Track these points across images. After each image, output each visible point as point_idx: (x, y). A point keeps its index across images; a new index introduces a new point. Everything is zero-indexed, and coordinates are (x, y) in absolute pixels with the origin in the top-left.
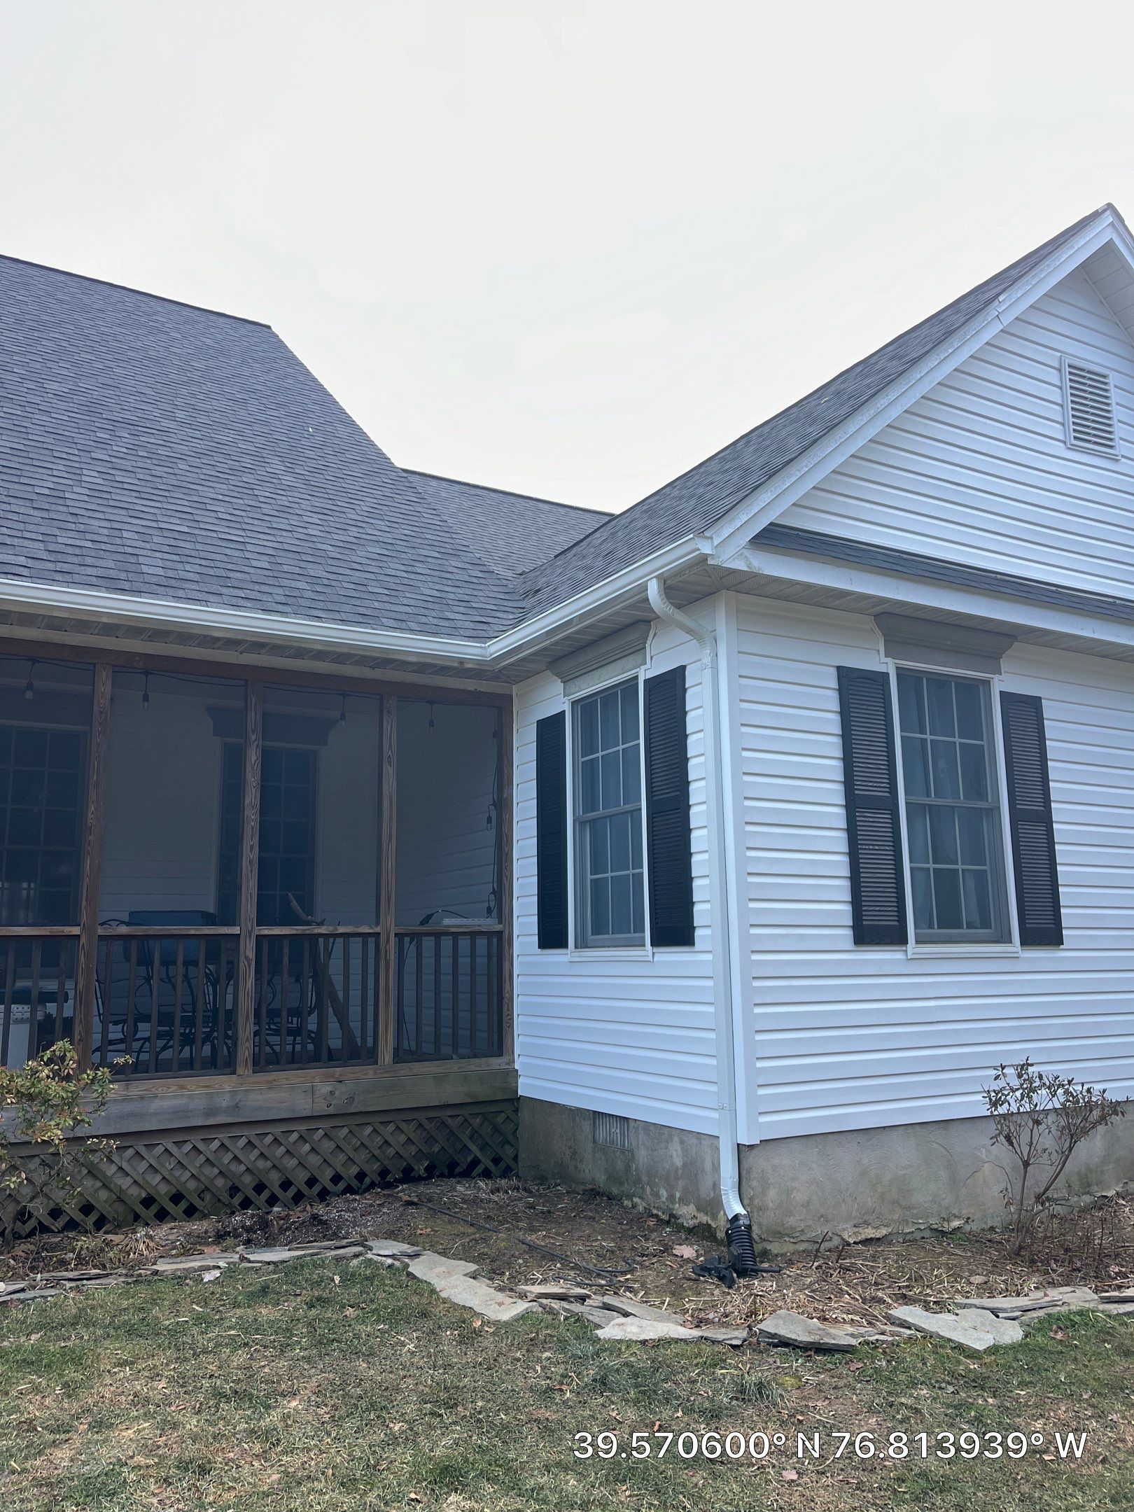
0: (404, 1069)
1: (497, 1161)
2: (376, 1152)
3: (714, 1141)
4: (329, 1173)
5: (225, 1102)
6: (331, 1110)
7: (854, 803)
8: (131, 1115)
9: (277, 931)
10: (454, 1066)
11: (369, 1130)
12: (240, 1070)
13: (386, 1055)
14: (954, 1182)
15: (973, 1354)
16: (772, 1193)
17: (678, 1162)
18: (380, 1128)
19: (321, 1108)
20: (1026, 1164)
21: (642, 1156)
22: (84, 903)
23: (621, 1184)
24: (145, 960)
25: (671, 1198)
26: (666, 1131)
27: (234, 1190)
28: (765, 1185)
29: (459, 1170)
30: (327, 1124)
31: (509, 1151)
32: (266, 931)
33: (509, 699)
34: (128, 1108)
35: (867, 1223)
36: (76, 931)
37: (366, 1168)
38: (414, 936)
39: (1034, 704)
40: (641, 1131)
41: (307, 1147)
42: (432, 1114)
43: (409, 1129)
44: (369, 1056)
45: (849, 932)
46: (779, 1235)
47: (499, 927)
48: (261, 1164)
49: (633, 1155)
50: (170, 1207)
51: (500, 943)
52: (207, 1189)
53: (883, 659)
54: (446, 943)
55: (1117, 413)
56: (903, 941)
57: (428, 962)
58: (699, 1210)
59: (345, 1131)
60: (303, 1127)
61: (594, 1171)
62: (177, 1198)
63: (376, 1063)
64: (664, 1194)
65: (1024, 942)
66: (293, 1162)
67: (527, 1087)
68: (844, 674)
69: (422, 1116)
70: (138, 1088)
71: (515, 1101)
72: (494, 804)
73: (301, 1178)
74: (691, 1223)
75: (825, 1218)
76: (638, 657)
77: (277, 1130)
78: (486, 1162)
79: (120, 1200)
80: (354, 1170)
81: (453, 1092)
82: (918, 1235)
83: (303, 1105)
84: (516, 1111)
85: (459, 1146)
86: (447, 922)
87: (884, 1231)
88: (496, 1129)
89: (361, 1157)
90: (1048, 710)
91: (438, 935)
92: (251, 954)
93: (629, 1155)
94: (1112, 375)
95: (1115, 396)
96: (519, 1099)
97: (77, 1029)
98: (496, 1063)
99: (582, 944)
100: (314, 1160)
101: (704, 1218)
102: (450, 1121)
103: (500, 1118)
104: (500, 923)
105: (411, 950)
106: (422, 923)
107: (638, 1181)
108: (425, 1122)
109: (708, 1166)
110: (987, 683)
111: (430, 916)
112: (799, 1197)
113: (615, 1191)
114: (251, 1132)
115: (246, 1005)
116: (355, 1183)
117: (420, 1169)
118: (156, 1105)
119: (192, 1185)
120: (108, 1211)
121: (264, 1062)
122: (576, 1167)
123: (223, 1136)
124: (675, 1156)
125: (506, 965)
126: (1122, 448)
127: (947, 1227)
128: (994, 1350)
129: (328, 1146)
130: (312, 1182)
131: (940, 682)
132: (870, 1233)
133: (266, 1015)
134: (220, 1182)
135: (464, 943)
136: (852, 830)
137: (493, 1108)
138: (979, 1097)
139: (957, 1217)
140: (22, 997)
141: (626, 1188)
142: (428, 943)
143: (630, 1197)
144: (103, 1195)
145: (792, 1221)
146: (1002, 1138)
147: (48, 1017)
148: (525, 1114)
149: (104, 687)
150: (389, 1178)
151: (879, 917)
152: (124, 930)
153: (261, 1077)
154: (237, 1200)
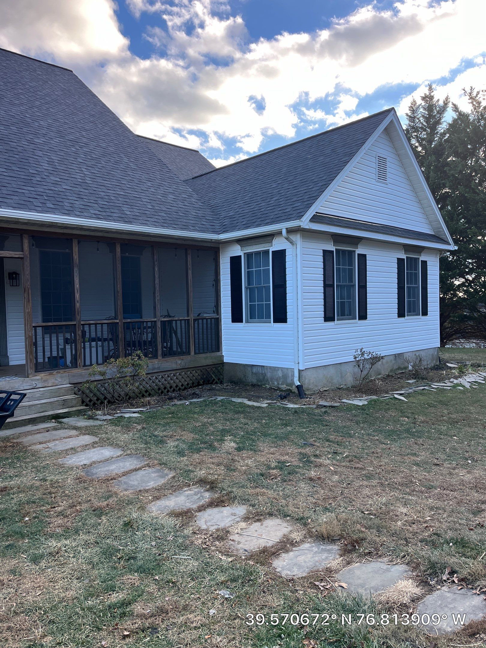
0: (197, 356)
1: (219, 379)
2: (191, 378)
3: (293, 370)
4: (180, 384)
5: (156, 366)
6: (181, 368)
7: (325, 286)
9: (165, 319)
10: (208, 355)
11: (189, 372)
12: (159, 358)
13: (192, 353)
14: (342, 377)
15: (359, 406)
16: (307, 380)
17: (281, 375)
18: (192, 372)
19: (179, 367)
20: (362, 371)
21: (269, 375)
22: (119, 313)
23: (261, 382)
25: (278, 384)
26: (277, 368)
27: (159, 389)
28: (305, 379)
29: (210, 382)
30: (180, 371)
31: (222, 377)
32: (163, 319)
33: (218, 248)
35: (324, 387)
36: (118, 321)
37: (189, 382)
38: (197, 319)
39: (365, 256)
40: (268, 369)
41: (175, 377)
42: (204, 368)
43: (199, 372)
45: (323, 319)
46: (308, 390)
47: (218, 317)
48: (165, 382)
49: (266, 375)
50: (145, 393)
51: (217, 322)
52: (153, 389)
53: (333, 247)
54: (205, 321)
55: (388, 170)
56: (334, 320)
57: (201, 325)
58: (287, 386)
59: (184, 373)
60: (174, 372)
61: (252, 379)
62: (146, 391)
63: (190, 354)
64: (276, 383)
65: (359, 319)
66: (172, 381)
67: (226, 360)
68: (324, 251)
69: (201, 368)
71: (223, 364)
72: (214, 280)
73: (174, 385)
74: (285, 389)
75: (316, 386)
76: (270, 244)
77: (168, 373)
78: (216, 380)
79: (134, 392)
80: (186, 383)
81: (209, 362)
82: (334, 389)
83: (174, 366)
84: (223, 366)
85: (210, 376)
86: (205, 315)
87: (328, 388)
88: (219, 371)
89: (188, 379)
90: (368, 258)
91: (202, 319)
92: (159, 326)
93: (264, 375)
94: (388, 158)
95: (388, 164)
96: (224, 363)
98: (218, 354)
99: (247, 322)
100: (178, 381)
101: (288, 388)
102: (208, 369)
103: (219, 368)
104: (218, 315)
105: (196, 322)
106: (198, 316)
107: (267, 380)
108: (202, 370)
109: (290, 375)
110: (355, 251)
111: (200, 314)
112: (312, 381)
113: (259, 384)
114: (162, 374)
115: (159, 339)
116: (187, 386)
117: (201, 382)
119: (149, 388)
121: (164, 355)
122: (246, 379)
123: (156, 375)
124: (280, 374)
125: (220, 327)
126: (389, 180)
127: (340, 387)
128: (363, 405)
129: (180, 377)
130: (177, 386)
131: (344, 251)
132: (325, 389)
134: (156, 387)
135: (209, 320)
136: (325, 293)
137: (218, 366)
138: (352, 356)
139: (342, 385)
140: (100, 339)
141: (263, 383)
142: (200, 321)
143: (264, 385)
145: (310, 387)
146: (357, 366)
148: (226, 367)
150: (194, 385)
151: (329, 315)
153: (164, 359)
154: (160, 391)
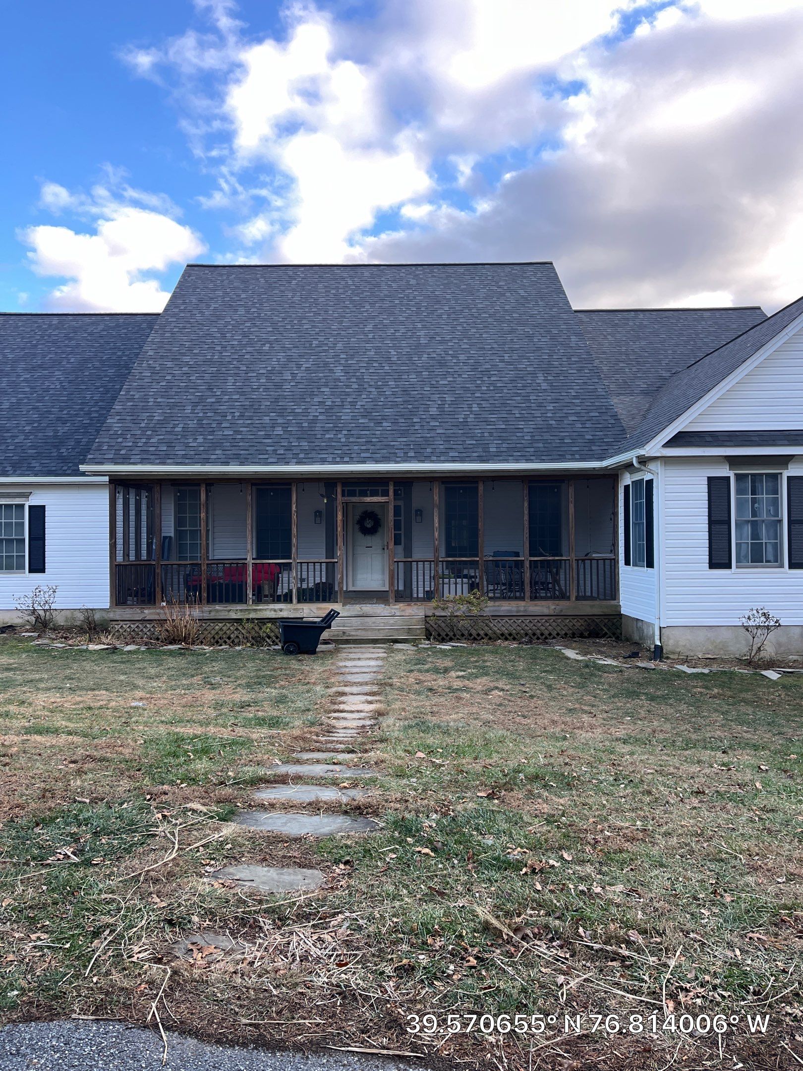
0: (580, 603)
1: (614, 633)
2: (571, 628)
4: (556, 632)
5: (522, 609)
6: (556, 614)
7: (711, 523)
8: (496, 611)
9: (536, 559)
10: (597, 603)
11: (568, 621)
12: (526, 600)
13: (573, 598)
14: (748, 645)
17: (651, 633)
18: (572, 620)
19: (552, 613)
20: (754, 638)
22: (480, 551)
23: (642, 639)
24: (497, 566)
26: (649, 624)
27: (527, 634)
29: (600, 635)
30: (554, 618)
31: (619, 631)
32: (532, 559)
33: (617, 475)
34: (495, 608)
35: (709, 653)
36: (478, 559)
37: (568, 632)
38: (583, 560)
40: (645, 624)
41: (548, 624)
42: (589, 617)
43: (582, 621)
44: (568, 598)
45: (708, 565)
48: (534, 628)
49: (644, 631)
50: (508, 637)
51: (614, 562)
53: (728, 472)
54: (594, 562)
56: (730, 567)
59: (560, 620)
60: (546, 618)
61: (636, 636)
62: (510, 635)
63: (570, 600)
65: (790, 568)
66: (544, 628)
67: (624, 611)
68: (710, 478)
69: (586, 618)
70: (497, 603)
71: (620, 616)
72: (613, 513)
73: (546, 632)
75: (691, 651)
76: (644, 473)
77: (539, 618)
78: (610, 634)
79: (495, 633)
80: (564, 632)
81: (596, 611)
83: (546, 611)
84: (620, 618)
85: (600, 628)
86: (594, 555)
87: (715, 656)
88: (613, 624)
89: (566, 629)
91: (591, 560)
92: (528, 566)
96: (621, 614)
97: (480, 586)
98: (613, 602)
99: (635, 565)
100: (551, 628)
102: (596, 620)
103: (615, 621)
104: (614, 556)
105: (582, 565)
106: (585, 556)
107: (645, 638)
108: (587, 620)
110: (781, 474)
111: (588, 554)
113: (641, 642)
114: (531, 618)
115: (527, 581)
117: (586, 634)
118: (503, 608)
119: (514, 631)
120: (492, 636)
121: (534, 597)
122: (633, 635)
123: (522, 618)
124: (651, 631)
125: (617, 570)
127: (742, 658)
129: (554, 624)
133: (533, 583)
134: (522, 631)
135: (601, 562)
137: (612, 617)
140: (465, 576)
142: (587, 563)
143: (644, 643)
144: (490, 631)
147: (473, 582)
148: (623, 620)
149: (481, 487)
150: (575, 636)
151: (720, 560)
152: (491, 558)
153: (533, 602)
